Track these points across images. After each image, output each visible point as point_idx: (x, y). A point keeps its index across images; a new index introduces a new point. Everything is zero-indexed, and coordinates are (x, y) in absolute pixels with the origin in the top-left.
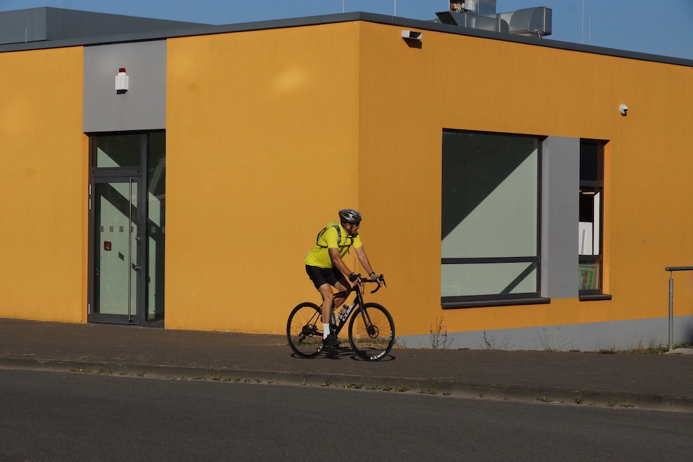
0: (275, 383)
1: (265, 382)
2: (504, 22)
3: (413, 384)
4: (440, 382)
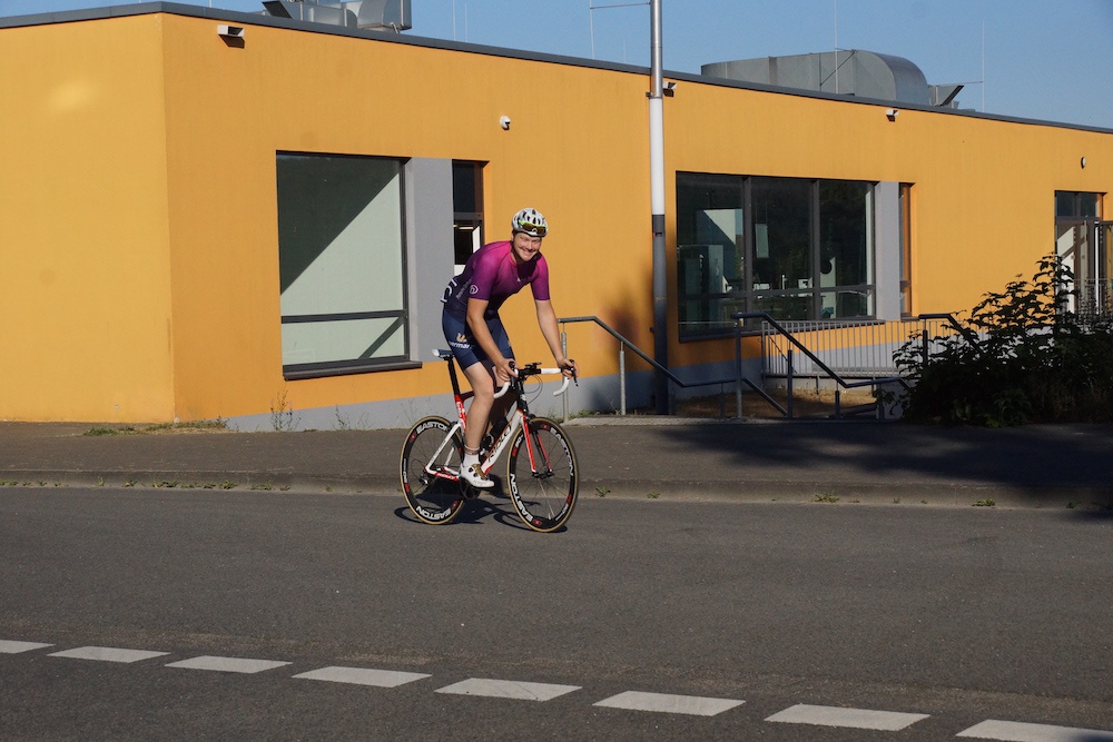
0: (63, 485)
1: (50, 485)
2: (351, 14)
3: (242, 479)
4: (276, 473)
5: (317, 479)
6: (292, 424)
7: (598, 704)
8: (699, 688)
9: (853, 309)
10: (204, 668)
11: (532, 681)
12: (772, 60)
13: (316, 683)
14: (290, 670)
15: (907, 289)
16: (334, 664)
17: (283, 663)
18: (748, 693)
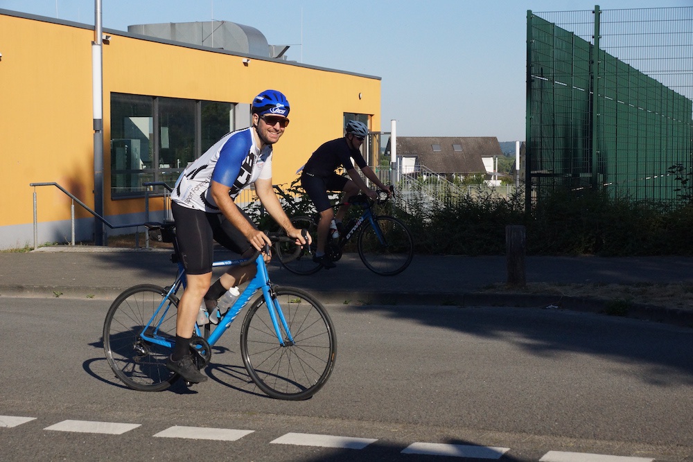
7: (47, 429)
8: (113, 417)
11: (4, 414)
12: (173, 25)
18: (144, 420)
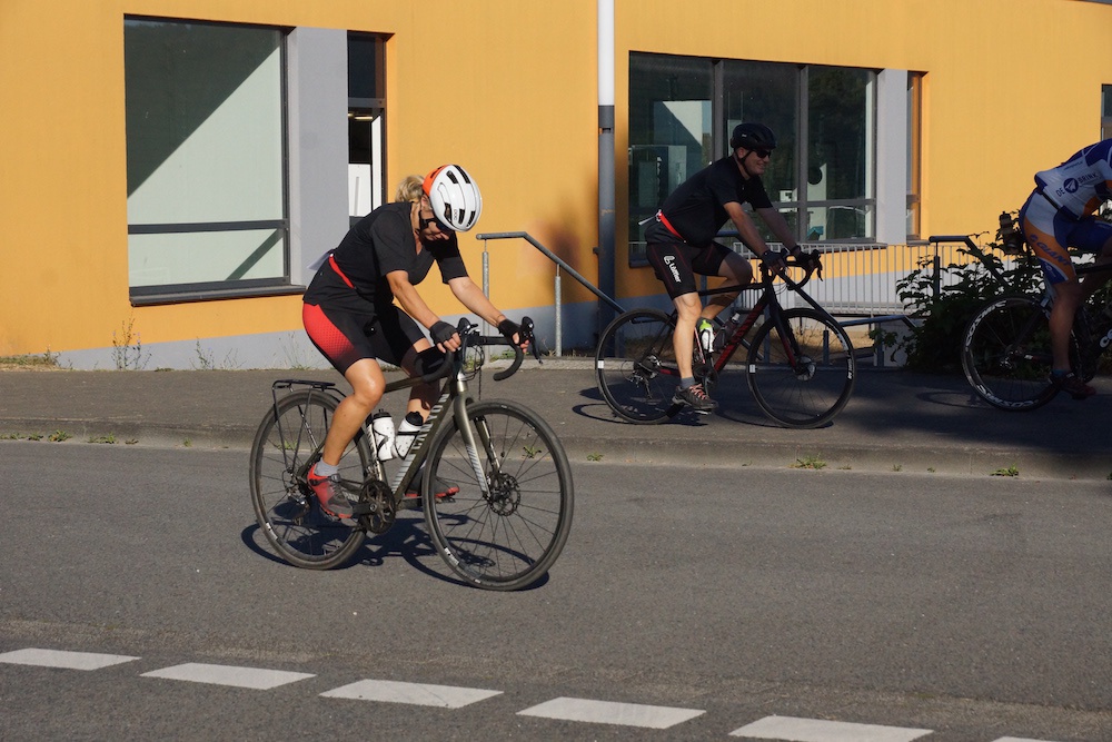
3: (76, 428)
4: (120, 422)
5: (172, 430)
6: (140, 362)
7: (523, 713)
8: (649, 695)
9: (848, 228)
10: (29, 663)
11: (441, 683)
13: (171, 683)
14: (138, 666)
15: (915, 205)
16: (193, 660)
17: (129, 659)
18: (710, 701)
